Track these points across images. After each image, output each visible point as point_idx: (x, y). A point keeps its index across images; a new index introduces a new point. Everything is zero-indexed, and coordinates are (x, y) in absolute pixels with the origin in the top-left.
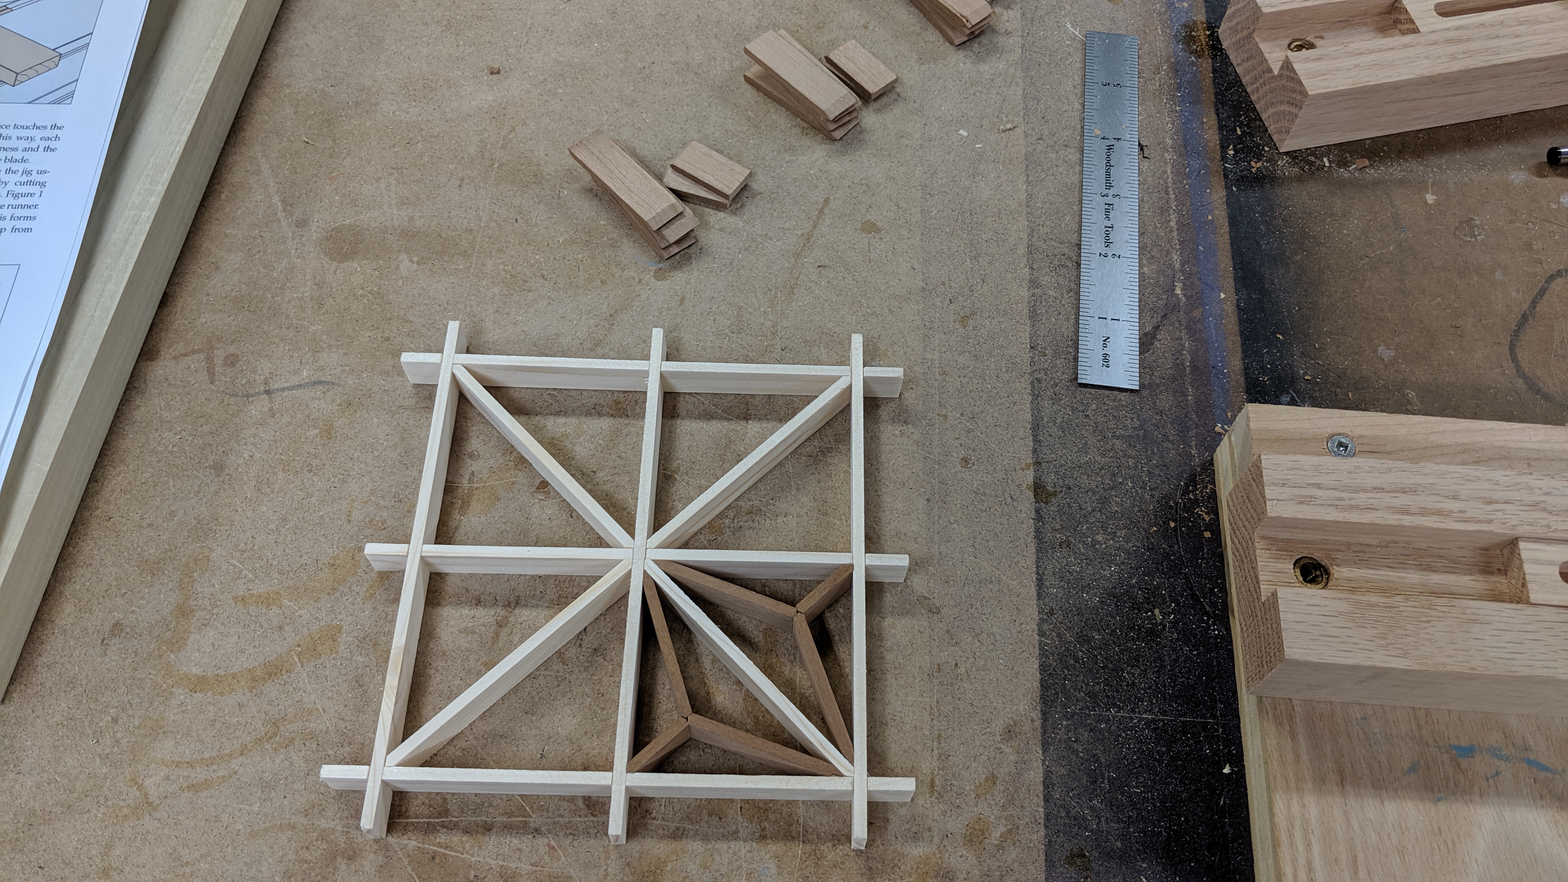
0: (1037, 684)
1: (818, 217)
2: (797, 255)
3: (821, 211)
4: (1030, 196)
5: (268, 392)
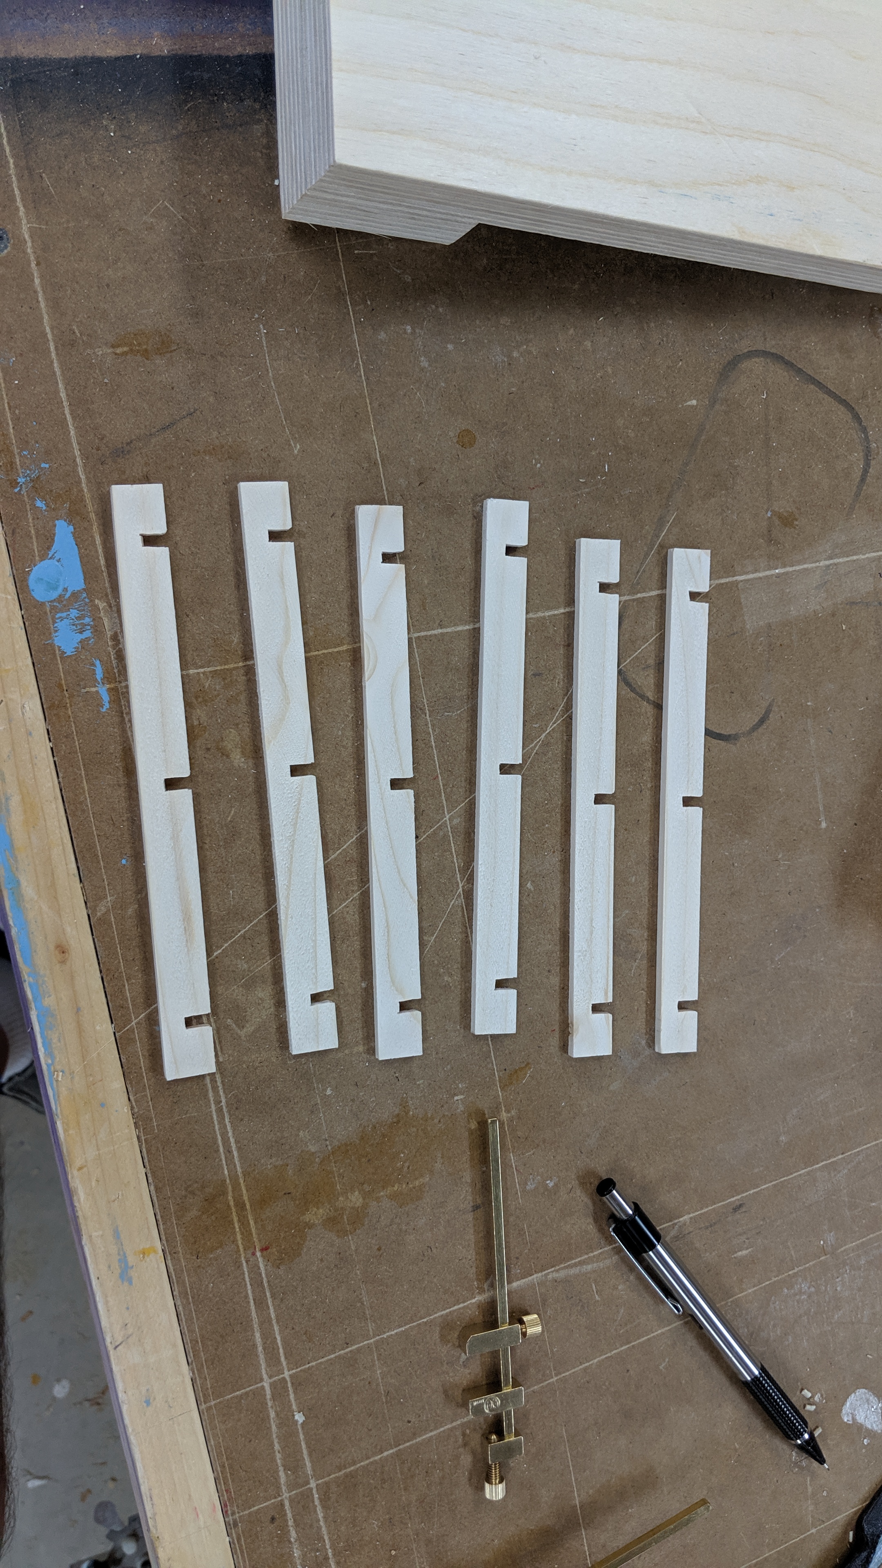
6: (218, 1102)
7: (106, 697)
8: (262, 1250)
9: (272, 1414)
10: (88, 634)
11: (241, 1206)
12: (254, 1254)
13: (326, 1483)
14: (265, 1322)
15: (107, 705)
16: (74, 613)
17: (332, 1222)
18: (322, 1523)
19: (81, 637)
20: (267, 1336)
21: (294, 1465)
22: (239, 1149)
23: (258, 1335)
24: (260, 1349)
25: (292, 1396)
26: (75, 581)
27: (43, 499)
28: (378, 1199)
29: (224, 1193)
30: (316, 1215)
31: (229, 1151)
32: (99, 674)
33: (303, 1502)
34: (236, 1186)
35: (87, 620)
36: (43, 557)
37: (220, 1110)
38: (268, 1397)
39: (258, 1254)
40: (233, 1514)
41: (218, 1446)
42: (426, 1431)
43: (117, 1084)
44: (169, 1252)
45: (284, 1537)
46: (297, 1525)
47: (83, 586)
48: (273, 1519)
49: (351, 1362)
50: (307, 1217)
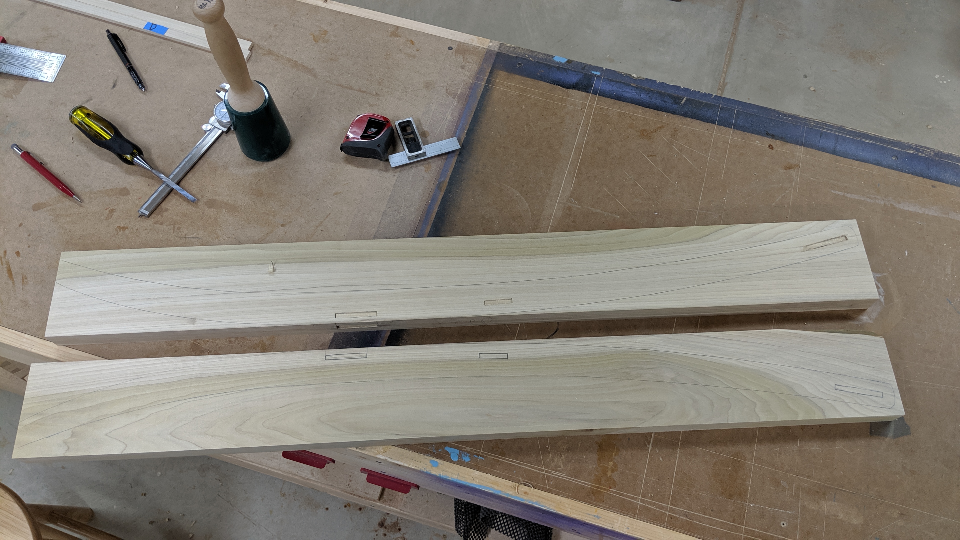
0: (332, 337)
1: (326, 217)
2: (317, 227)
3: (327, 216)
4: (380, 222)
5: (185, 238)
6: (573, 480)
7: (481, 458)
8: (610, 488)
9: (647, 505)
10: (468, 455)
11: (598, 487)
12: (610, 490)
13: (670, 503)
14: (626, 496)
15: (483, 458)
16: (463, 455)
17: (613, 471)
18: (679, 509)
19: (468, 456)
20: (629, 497)
21: (662, 507)
22: (586, 481)
23: (627, 499)
24: (631, 500)
25: (646, 499)
26: (457, 451)
27: (439, 449)
28: (614, 459)
29: (593, 489)
30: (609, 474)
31: (585, 483)
32: (477, 457)
33: (671, 510)
34: (593, 486)
35: (465, 453)
36: (450, 455)
37: (575, 481)
38: (643, 504)
39: (610, 489)
40: (664, 525)
41: (647, 520)
42: (673, 476)
43: (558, 497)
44: (599, 506)
45: (677, 518)
46: (675, 514)
47: (459, 451)
48: (671, 518)
49: (646, 483)
50: (609, 476)
